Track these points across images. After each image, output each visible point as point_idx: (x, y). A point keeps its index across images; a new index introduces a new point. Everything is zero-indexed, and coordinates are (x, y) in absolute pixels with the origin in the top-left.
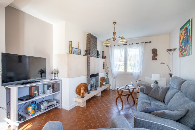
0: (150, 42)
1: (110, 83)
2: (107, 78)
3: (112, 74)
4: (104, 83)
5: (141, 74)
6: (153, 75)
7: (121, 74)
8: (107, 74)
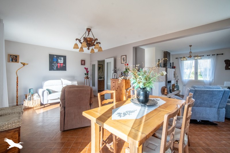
0: (222, 54)
1: (179, 90)
2: (177, 85)
3: (182, 82)
4: (175, 89)
5: (213, 82)
6: (225, 82)
7: (191, 82)
8: (177, 81)
